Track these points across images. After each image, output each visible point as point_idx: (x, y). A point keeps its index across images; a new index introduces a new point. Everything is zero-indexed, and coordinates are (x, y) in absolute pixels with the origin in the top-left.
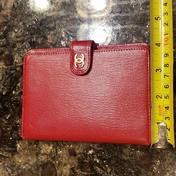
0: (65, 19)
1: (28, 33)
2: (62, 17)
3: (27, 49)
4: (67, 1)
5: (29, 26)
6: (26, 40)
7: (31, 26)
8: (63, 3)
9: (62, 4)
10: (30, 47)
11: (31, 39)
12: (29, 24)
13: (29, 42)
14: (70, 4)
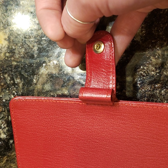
0: (52, 94)
1: (5, 109)
2: (47, 91)
3: (2, 130)
4: (54, 73)
5: (6, 100)
6: (1, 119)
7: (8, 101)
8: (49, 75)
9: (47, 75)
10: (7, 127)
11: (8, 117)
12: (6, 99)
13: (5, 120)
14: (58, 77)
